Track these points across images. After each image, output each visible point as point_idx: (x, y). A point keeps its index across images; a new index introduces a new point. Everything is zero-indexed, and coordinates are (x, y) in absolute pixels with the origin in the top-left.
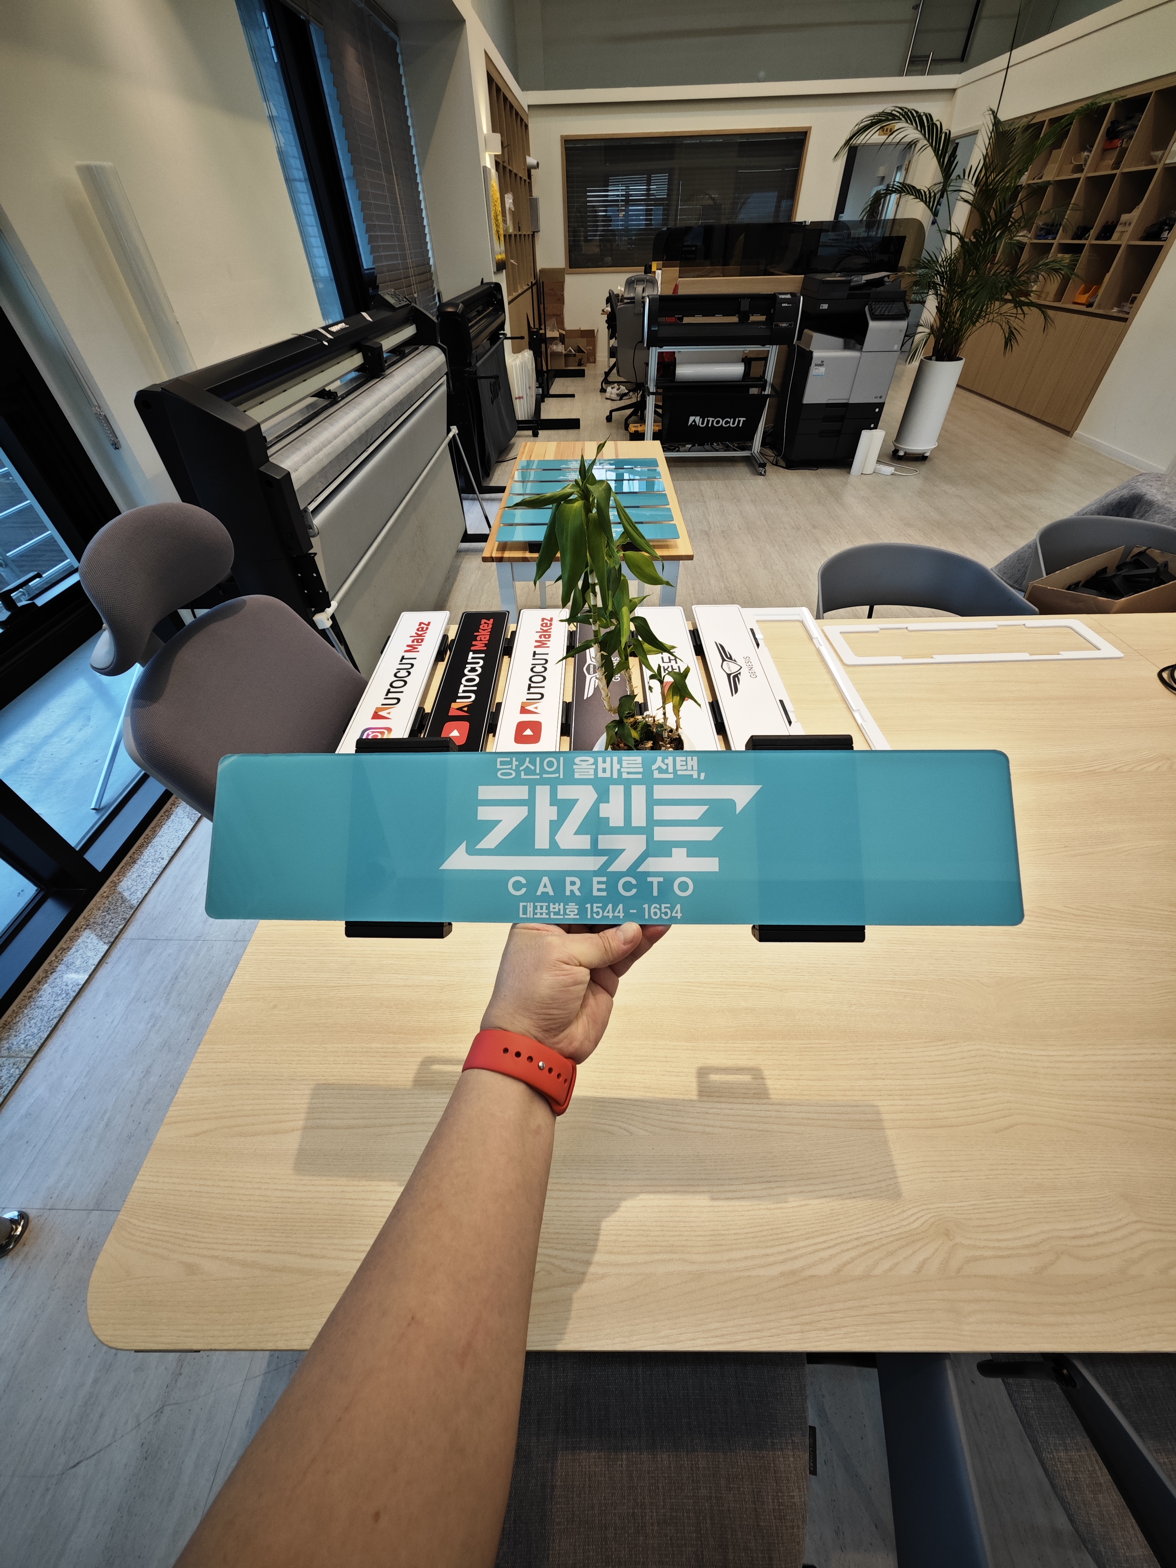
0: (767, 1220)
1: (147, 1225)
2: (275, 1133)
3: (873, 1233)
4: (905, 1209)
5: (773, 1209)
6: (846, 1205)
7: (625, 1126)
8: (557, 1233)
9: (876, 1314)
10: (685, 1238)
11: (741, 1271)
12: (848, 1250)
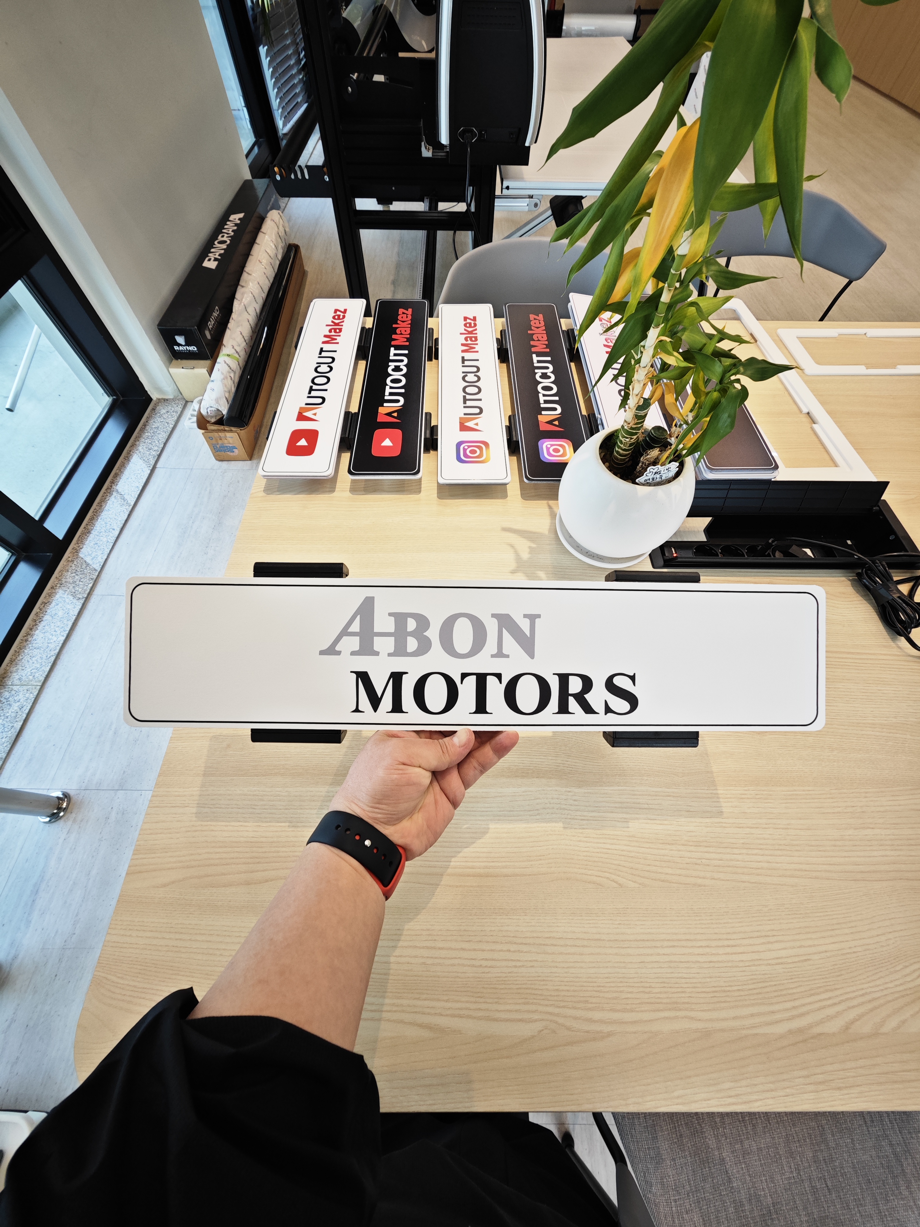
0: (770, 976)
1: (126, 982)
2: (248, 883)
3: (877, 989)
4: (907, 964)
5: (773, 965)
6: (847, 960)
7: (613, 877)
8: (557, 990)
9: (887, 1073)
10: (688, 995)
11: (747, 1028)
12: (853, 1007)
